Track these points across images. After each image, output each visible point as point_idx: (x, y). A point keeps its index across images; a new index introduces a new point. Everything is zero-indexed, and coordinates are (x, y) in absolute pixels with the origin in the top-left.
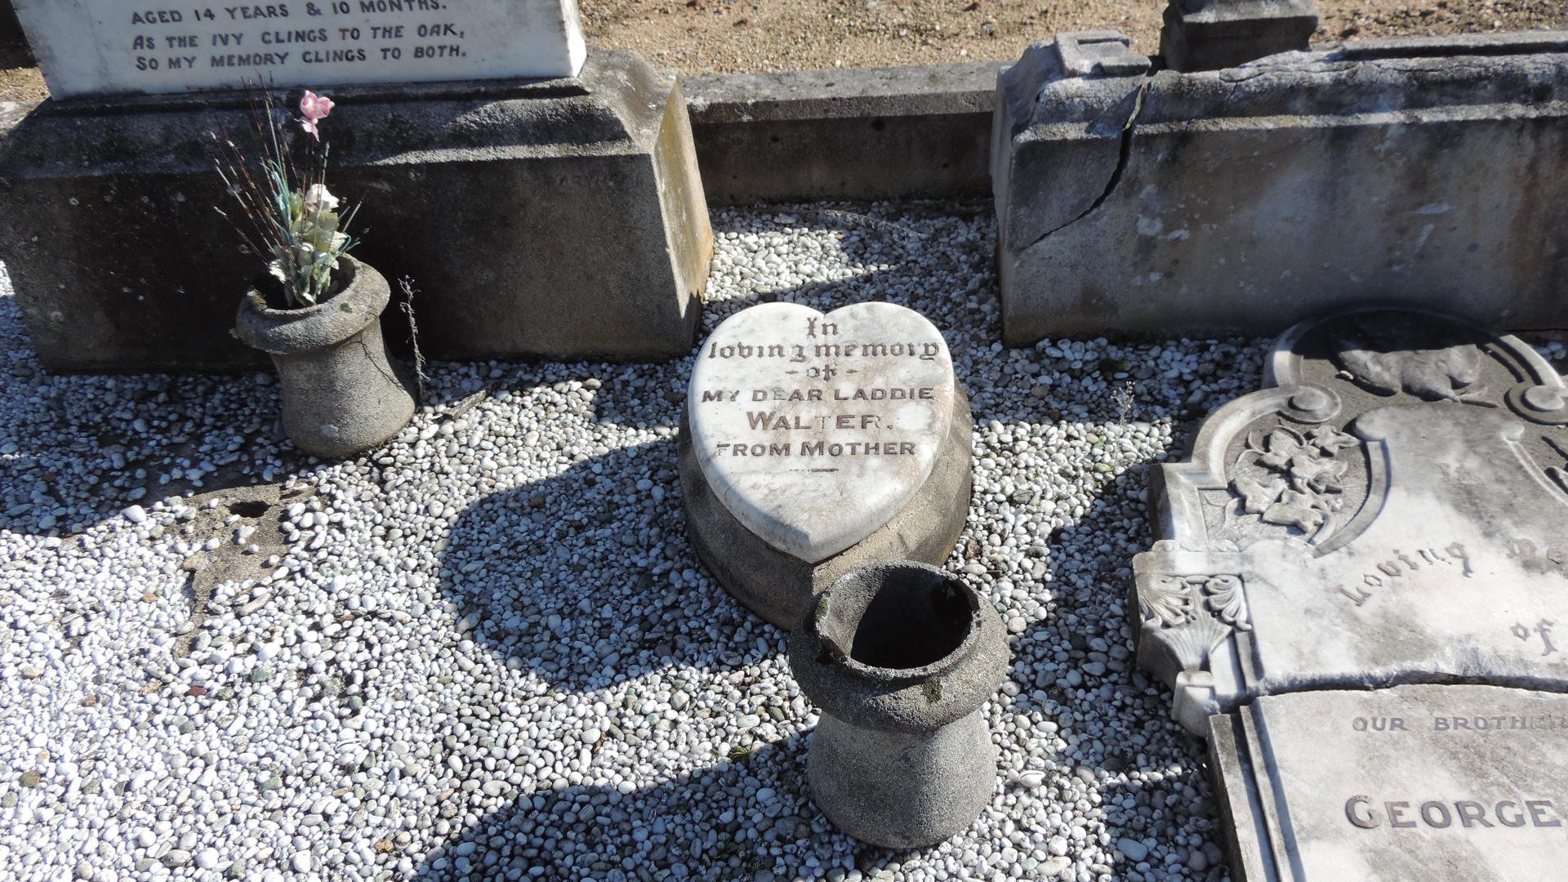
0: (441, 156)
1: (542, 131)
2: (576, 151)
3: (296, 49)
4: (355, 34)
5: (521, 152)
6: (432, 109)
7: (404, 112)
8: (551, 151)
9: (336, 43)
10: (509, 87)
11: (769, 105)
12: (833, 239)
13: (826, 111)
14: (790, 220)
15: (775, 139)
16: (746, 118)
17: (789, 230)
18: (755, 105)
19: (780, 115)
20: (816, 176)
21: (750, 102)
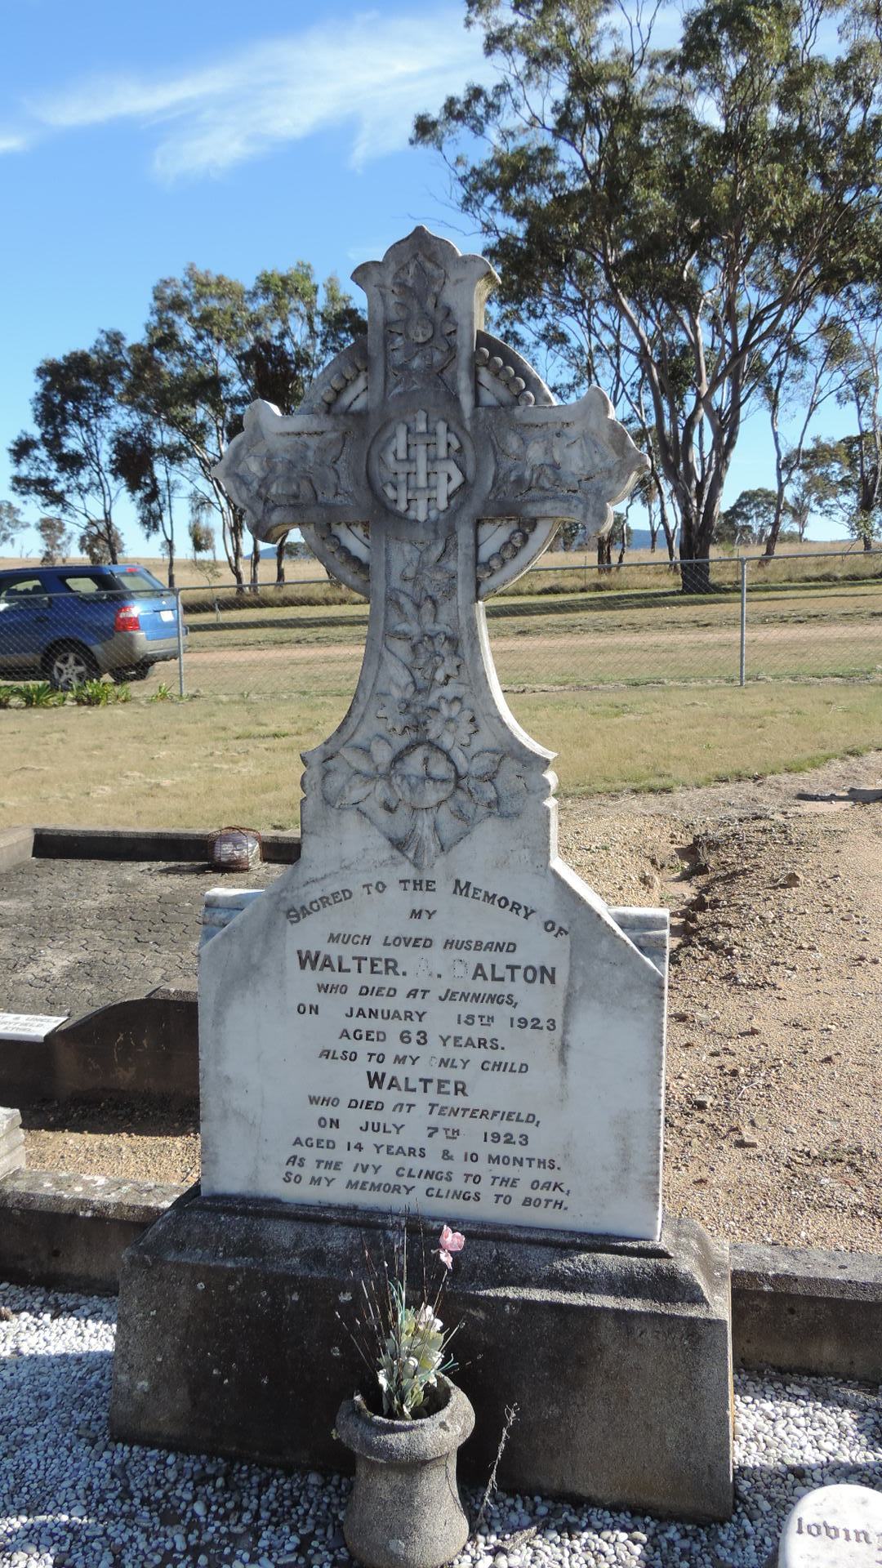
0: (537, 1295)
1: (629, 1286)
2: (661, 1309)
3: (422, 1184)
4: (477, 1179)
5: (609, 1302)
6: (533, 1252)
7: (507, 1250)
8: (636, 1305)
9: (458, 1184)
10: (602, 1242)
11: (788, 1279)
12: (848, 1418)
13: (842, 1292)
14: (803, 1393)
15: (792, 1311)
16: (766, 1288)
17: (803, 1403)
18: (776, 1277)
19: (799, 1289)
20: (827, 1352)
21: (770, 1273)
